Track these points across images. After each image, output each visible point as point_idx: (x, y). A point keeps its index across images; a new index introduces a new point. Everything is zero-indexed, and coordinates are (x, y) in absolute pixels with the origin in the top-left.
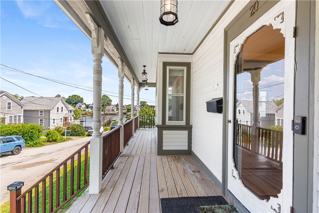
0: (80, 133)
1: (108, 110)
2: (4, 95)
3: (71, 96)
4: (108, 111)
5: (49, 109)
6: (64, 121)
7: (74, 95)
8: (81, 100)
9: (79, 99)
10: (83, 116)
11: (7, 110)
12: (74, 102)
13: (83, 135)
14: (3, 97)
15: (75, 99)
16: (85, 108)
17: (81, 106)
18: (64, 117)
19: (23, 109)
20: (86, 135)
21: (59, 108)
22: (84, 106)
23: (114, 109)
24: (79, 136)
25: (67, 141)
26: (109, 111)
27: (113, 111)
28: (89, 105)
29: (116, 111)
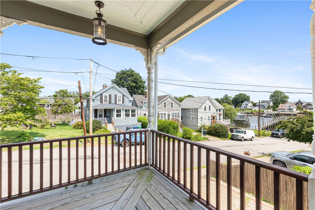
0: (221, 134)
1: (282, 109)
2: (169, 97)
3: (237, 95)
4: (282, 111)
5: (197, 107)
6: (212, 120)
7: (240, 94)
8: (247, 99)
9: (245, 97)
10: (249, 115)
11: (171, 108)
12: (240, 101)
13: (225, 138)
14: (168, 99)
15: (241, 98)
16: (252, 106)
17: (247, 105)
18: (212, 116)
19: (181, 108)
20: (230, 138)
21: (207, 106)
22: (250, 105)
23: (291, 108)
24: (220, 137)
25: (202, 141)
26: (284, 111)
27: (291, 111)
28: (256, 103)
29: (295, 110)
